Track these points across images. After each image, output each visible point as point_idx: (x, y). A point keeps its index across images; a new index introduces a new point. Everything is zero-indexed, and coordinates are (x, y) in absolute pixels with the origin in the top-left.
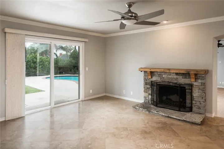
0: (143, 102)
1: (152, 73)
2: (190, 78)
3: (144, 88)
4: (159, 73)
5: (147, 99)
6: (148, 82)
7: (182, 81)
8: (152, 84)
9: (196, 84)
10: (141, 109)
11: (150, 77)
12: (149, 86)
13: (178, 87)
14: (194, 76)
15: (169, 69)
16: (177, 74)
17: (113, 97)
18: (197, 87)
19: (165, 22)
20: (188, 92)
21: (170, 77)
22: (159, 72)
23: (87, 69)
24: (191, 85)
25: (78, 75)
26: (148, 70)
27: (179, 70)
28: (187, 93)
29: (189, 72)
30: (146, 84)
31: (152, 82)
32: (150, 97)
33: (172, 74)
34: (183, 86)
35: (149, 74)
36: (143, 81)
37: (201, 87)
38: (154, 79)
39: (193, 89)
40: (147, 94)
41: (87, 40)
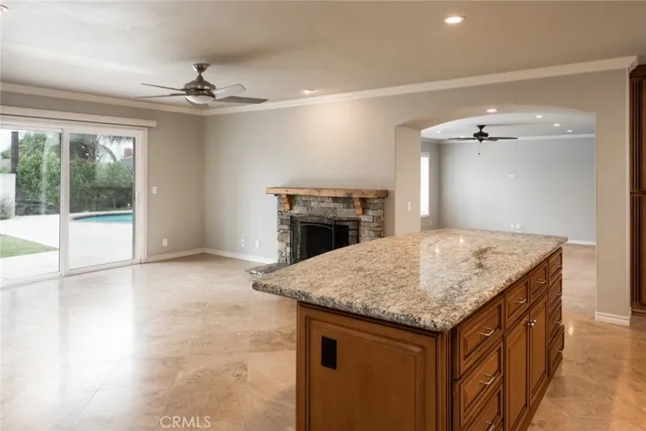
0: (277, 261)
1: (291, 199)
2: (354, 207)
3: (279, 230)
4: (303, 199)
5: (284, 254)
6: (284, 217)
7: (344, 213)
8: (293, 221)
9: (366, 219)
10: (259, 273)
11: (287, 207)
12: (286, 227)
13: (331, 226)
14: (359, 204)
15: (319, 190)
16: (335, 199)
17: (219, 256)
18: (366, 224)
19: (307, 92)
20: (352, 236)
21: (323, 205)
22: (305, 196)
23: (154, 190)
24: (358, 222)
25: (131, 211)
26: (283, 192)
27: (335, 190)
28: (350, 238)
29: (350, 194)
30: (282, 222)
31: (291, 217)
32: (288, 249)
33: (327, 200)
34: (344, 224)
35: (286, 201)
36: (276, 215)
37: (373, 225)
38: (297, 210)
39: (361, 228)
40: (284, 245)
41: (153, 124)
